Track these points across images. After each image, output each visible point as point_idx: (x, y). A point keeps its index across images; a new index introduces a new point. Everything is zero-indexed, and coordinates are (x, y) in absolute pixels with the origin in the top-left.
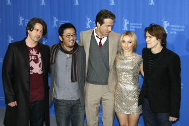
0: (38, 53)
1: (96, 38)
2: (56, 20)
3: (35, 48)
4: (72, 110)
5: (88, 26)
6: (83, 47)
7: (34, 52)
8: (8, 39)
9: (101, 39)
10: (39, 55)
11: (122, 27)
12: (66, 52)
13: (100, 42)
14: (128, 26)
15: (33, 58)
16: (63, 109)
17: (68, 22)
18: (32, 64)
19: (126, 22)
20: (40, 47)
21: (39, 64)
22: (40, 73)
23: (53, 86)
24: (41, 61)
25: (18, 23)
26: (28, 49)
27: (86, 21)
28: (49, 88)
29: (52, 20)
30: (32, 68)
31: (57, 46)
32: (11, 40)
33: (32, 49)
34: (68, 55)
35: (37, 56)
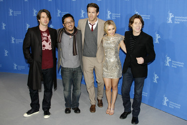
0: (48, 35)
1: (89, 25)
2: (59, 12)
3: (46, 31)
4: (73, 74)
5: (83, 16)
6: (80, 31)
7: (45, 35)
8: (26, 26)
9: (92, 26)
10: (49, 37)
11: (107, 16)
12: (69, 34)
13: (92, 28)
14: (111, 15)
15: (45, 38)
16: (67, 73)
17: (68, 13)
18: (44, 43)
19: (109, 13)
20: (50, 31)
21: (49, 43)
22: (50, 49)
23: (60, 57)
24: (50, 41)
25: (33, 14)
26: (41, 32)
27: (81, 12)
28: (56, 59)
29: (57, 12)
30: (44, 46)
31: (62, 30)
32: (28, 26)
33: (44, 32)
34: (71, 37)
35: (47, 37)
